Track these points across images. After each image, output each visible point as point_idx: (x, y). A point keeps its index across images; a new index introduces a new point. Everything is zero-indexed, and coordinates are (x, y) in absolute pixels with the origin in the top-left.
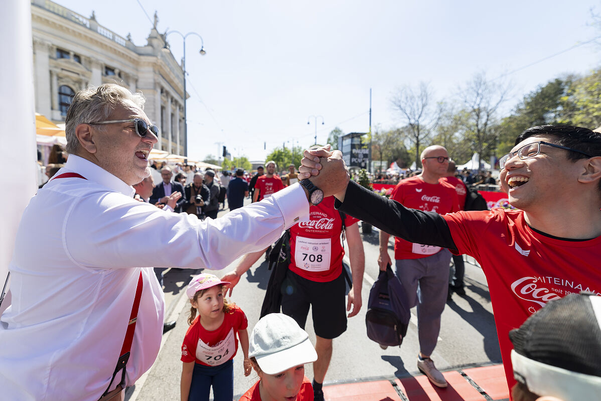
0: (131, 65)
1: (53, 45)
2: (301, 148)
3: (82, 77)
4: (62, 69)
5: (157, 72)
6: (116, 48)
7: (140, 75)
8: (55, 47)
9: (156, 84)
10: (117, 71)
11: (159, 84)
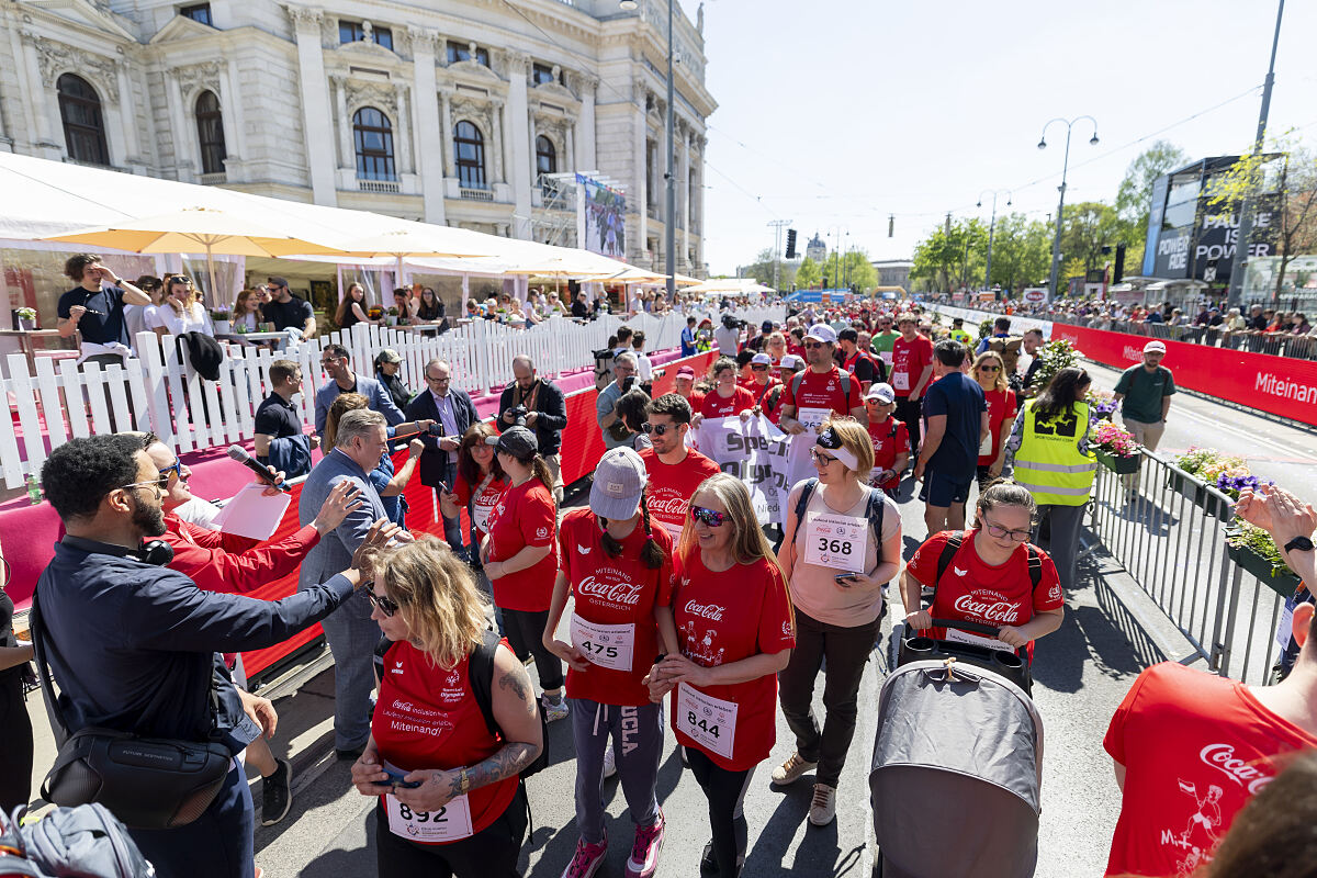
0: (584, 49)
1: (439, 34)
2: (1023, 219)
3: (491, 98)
4: (458, 86)
5: (639, 57)
6: (552, 15)
7: (603, 71)
8: (444, 39)
9: (635, 86)
10: (556, 71)
11: (642, 85)
